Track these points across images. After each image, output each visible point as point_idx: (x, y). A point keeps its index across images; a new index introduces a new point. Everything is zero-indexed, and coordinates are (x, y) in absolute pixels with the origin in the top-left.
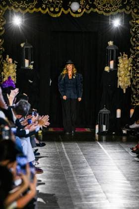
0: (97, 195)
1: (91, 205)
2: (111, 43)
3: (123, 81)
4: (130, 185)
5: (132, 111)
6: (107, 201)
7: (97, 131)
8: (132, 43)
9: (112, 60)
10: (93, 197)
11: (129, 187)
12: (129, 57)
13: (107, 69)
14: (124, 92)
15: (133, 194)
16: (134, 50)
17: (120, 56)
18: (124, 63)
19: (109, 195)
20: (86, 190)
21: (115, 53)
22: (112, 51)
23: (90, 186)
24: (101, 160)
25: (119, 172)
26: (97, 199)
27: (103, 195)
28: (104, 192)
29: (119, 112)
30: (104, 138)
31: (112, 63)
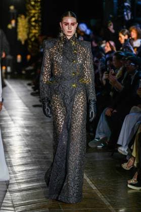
0: (5, 118)
2: (12, 8)
3: (22, 36)
4: (28, 111)
5: (29, 57)
6: (11, 122)
8: (28, 8)
9: (13, 19)
10: (2, 120)
11: (28, 112)
12: (25, 18)
13: (10, 26)
14: (23, 43)
15: (30, 117)
16: (29, 13)
18: (22, 22)
19: (13, 118)
21: (15, 15)
22: (13, 14)
25: (20, 101)
26: (5, 121)
27: (9, 118)
29: (19, 57)
30: (9, 76)
31: (13, 22)
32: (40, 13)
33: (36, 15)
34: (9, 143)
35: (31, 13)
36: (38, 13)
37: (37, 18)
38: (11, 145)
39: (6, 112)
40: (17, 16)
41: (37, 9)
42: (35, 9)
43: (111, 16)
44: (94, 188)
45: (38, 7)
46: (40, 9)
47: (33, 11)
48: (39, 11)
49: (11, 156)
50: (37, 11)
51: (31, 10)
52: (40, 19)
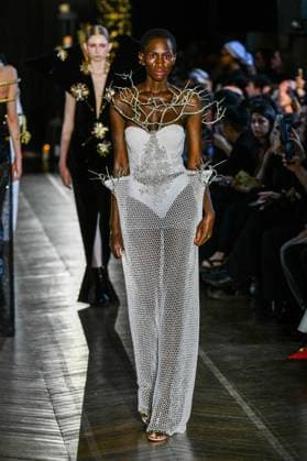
0: (49, 264)
1: (41, 280)
2: (65, 8)
6: (67, 274)
7: (46, 156)
8: (101, 9)
9: (68, 34)
10: (43, 268)
16: (104, 20)
17: (79, 29)
19: (71, 263)
20: (32, 255)
21: (72, 25)
22: (68, 22)
23: (37, 249)
24: (54, 205)
26: (51, 271)
27: (60, 264)
28: (62, 259)
31: (68, 42)
32: (130, 19)
33: (121, 25)
34: (60, 322)
35: (109, 20)
36: (125, 19)
37: (121, 31)
38: (64, 327)
39: (53, 249)
40: (78, 28)
41: (123, 9)
42: (117, 11)
43: (295, 24)
44: (261, 426)
45: (124, 6)
46: (129, 12)
47: (114, 16)
48: (128, 15)
49: (65, 353)
50: (122, 16)
51: (109, 13)
52: (129, 33)
